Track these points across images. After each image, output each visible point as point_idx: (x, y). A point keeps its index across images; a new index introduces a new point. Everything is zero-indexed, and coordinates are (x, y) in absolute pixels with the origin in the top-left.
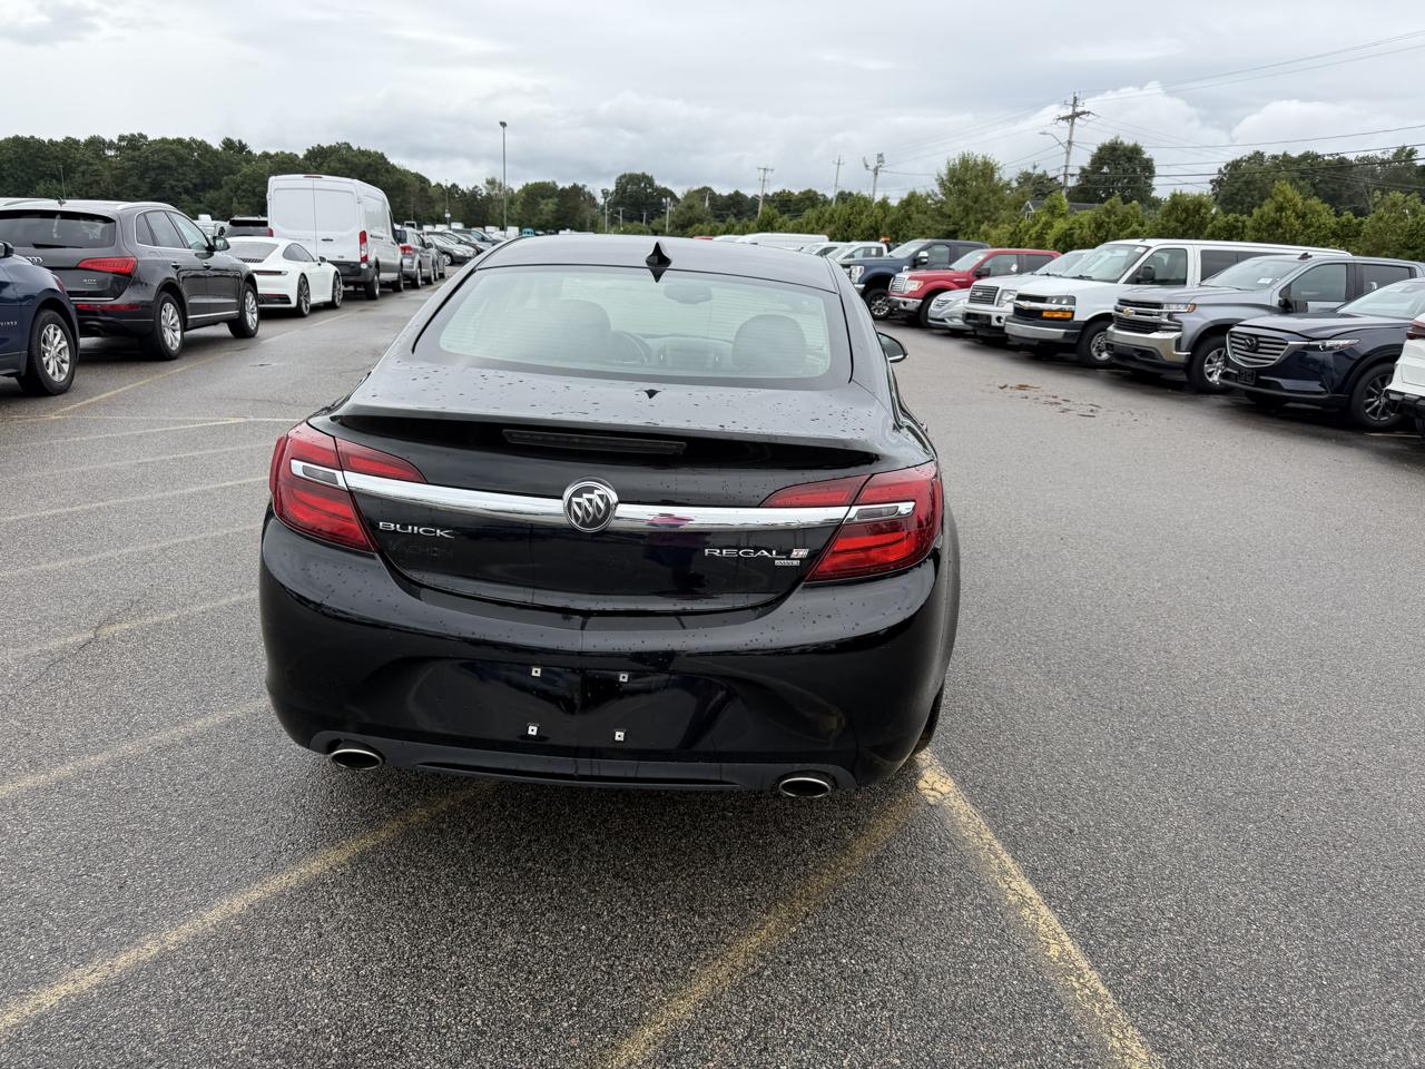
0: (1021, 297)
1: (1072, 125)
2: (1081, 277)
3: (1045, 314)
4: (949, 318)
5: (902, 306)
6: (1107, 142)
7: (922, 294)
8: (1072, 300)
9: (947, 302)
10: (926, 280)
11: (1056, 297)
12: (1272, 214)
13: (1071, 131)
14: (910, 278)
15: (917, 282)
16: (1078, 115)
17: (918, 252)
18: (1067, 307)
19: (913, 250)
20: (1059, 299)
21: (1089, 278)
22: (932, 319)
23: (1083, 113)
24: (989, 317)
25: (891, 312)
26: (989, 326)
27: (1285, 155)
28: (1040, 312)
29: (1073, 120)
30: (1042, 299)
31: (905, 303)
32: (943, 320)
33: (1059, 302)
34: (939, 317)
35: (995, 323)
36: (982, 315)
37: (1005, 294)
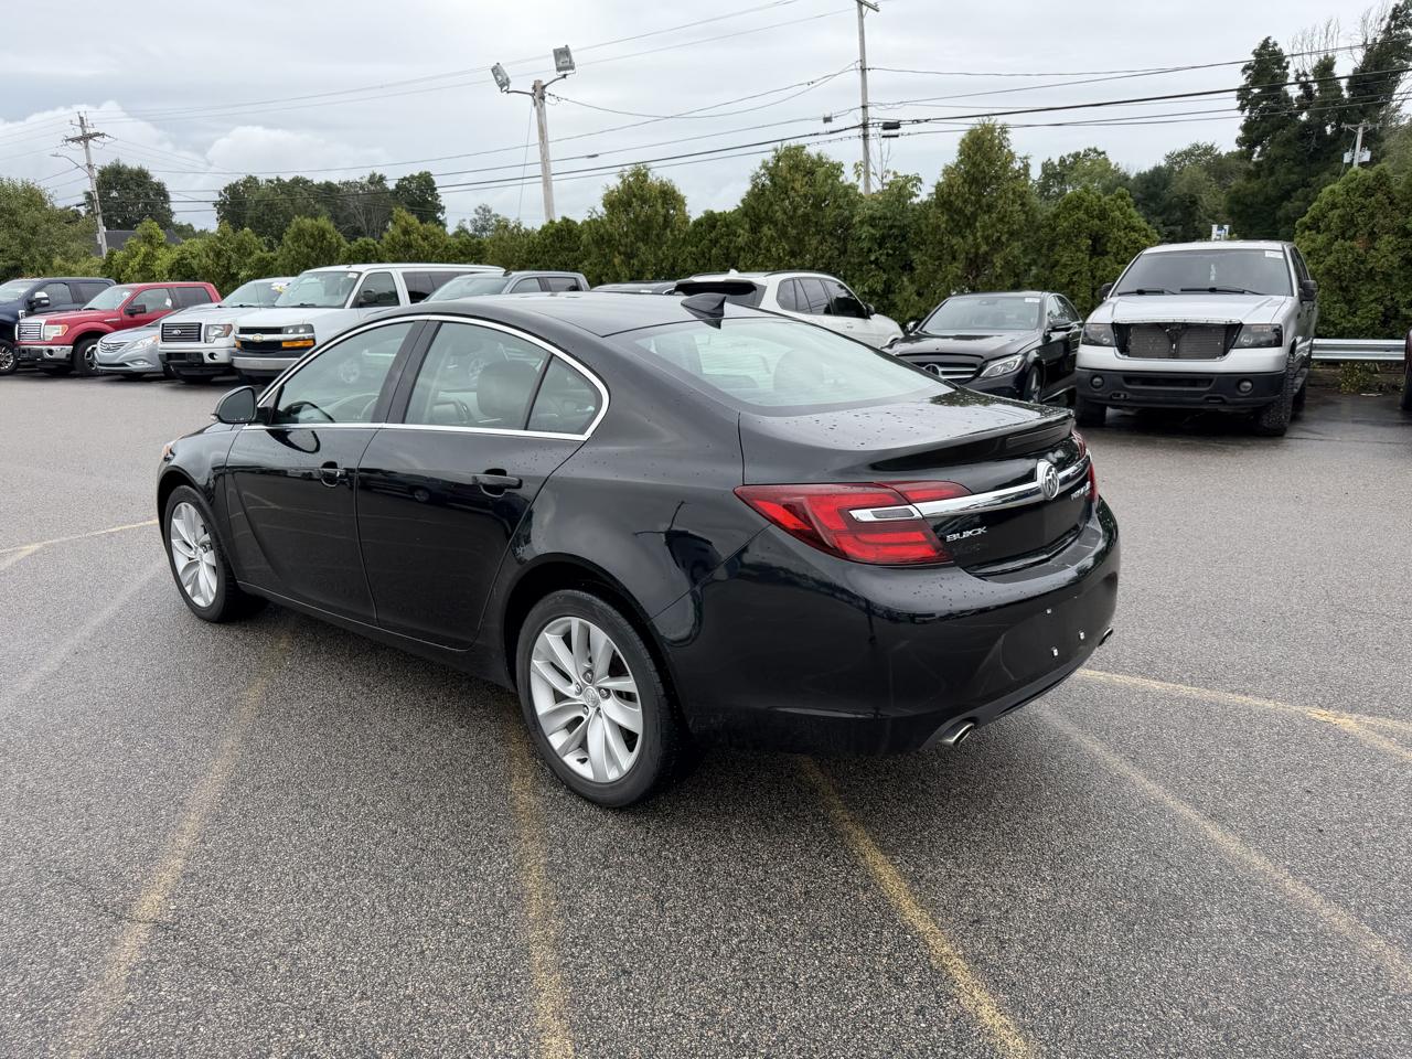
0: (244, 330)
1: (87, 147)
2: (302, 306)
3: (284, 345)
4: (131, 362)
5: (47, 355)
6: (107, 164)
7: (71, 339)
8: (310, 328)
9: (121, 344)
10: (71, 324)
11: (291, 327)
12: (402, 238)
13: (88, 154)
14: (48, 323)
15: (60, 326)
16: (91, 136)
17: (32, 293)
18: (306, 336)
19: (23, 291)
20: (296, 329)
21: (313, 306)
22: (100, 365)
23: (97, 134)
24: (200, 355)
25: (17, 364)
26: (202, 364)
27: (278, 179)
28: (279, 343)
29: (87, 143)
30: (278, 330)
31: (50, 352)
32: (123, 365)
33: (296, 332)
34: (117, 361)
35: (208, 360)
36: (190, 354)
37: (211, 329)
